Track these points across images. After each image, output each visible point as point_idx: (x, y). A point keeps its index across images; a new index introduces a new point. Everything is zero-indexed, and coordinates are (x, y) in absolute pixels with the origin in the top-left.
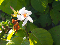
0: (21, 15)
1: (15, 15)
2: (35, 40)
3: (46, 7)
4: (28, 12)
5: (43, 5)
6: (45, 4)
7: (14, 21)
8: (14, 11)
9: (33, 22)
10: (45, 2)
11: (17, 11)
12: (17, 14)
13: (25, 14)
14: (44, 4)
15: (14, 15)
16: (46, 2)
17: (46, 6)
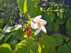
0: (35, 23)
1: (30, 21)
2: (44, 45)
4: (43, 22)
6: (52, 18)
11: (33, 18)
13: (40, 23)
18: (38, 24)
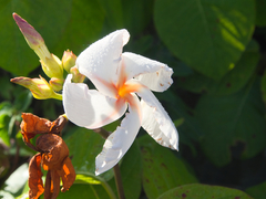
0: (91, 86)
1: (48, 79)
3: (241, 47)
5: (225, 33)
6: (238, 29)
7: (35, 125)
8: (41, 51)
9: (175, 147)
10: (237, 14)
11: (67, 55)
12: (65, 73)
13: (124, 80)
14: (232, 28)
15: (40, 81)
16: (244, 19)
17: (242, 39)
18: (115, 88)
